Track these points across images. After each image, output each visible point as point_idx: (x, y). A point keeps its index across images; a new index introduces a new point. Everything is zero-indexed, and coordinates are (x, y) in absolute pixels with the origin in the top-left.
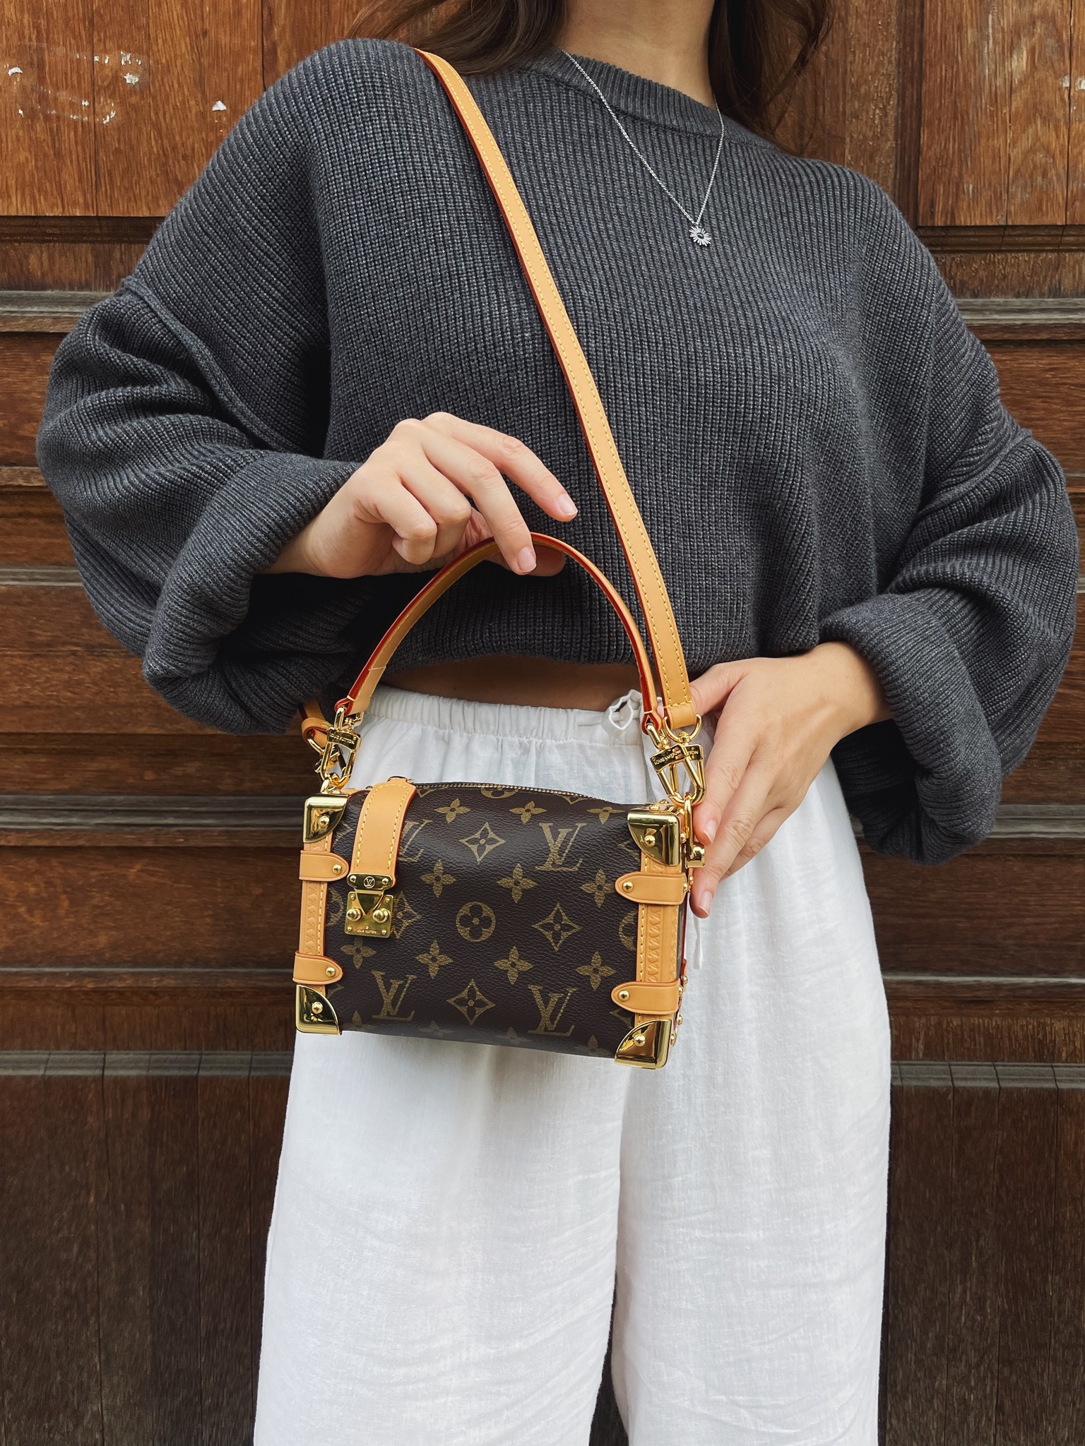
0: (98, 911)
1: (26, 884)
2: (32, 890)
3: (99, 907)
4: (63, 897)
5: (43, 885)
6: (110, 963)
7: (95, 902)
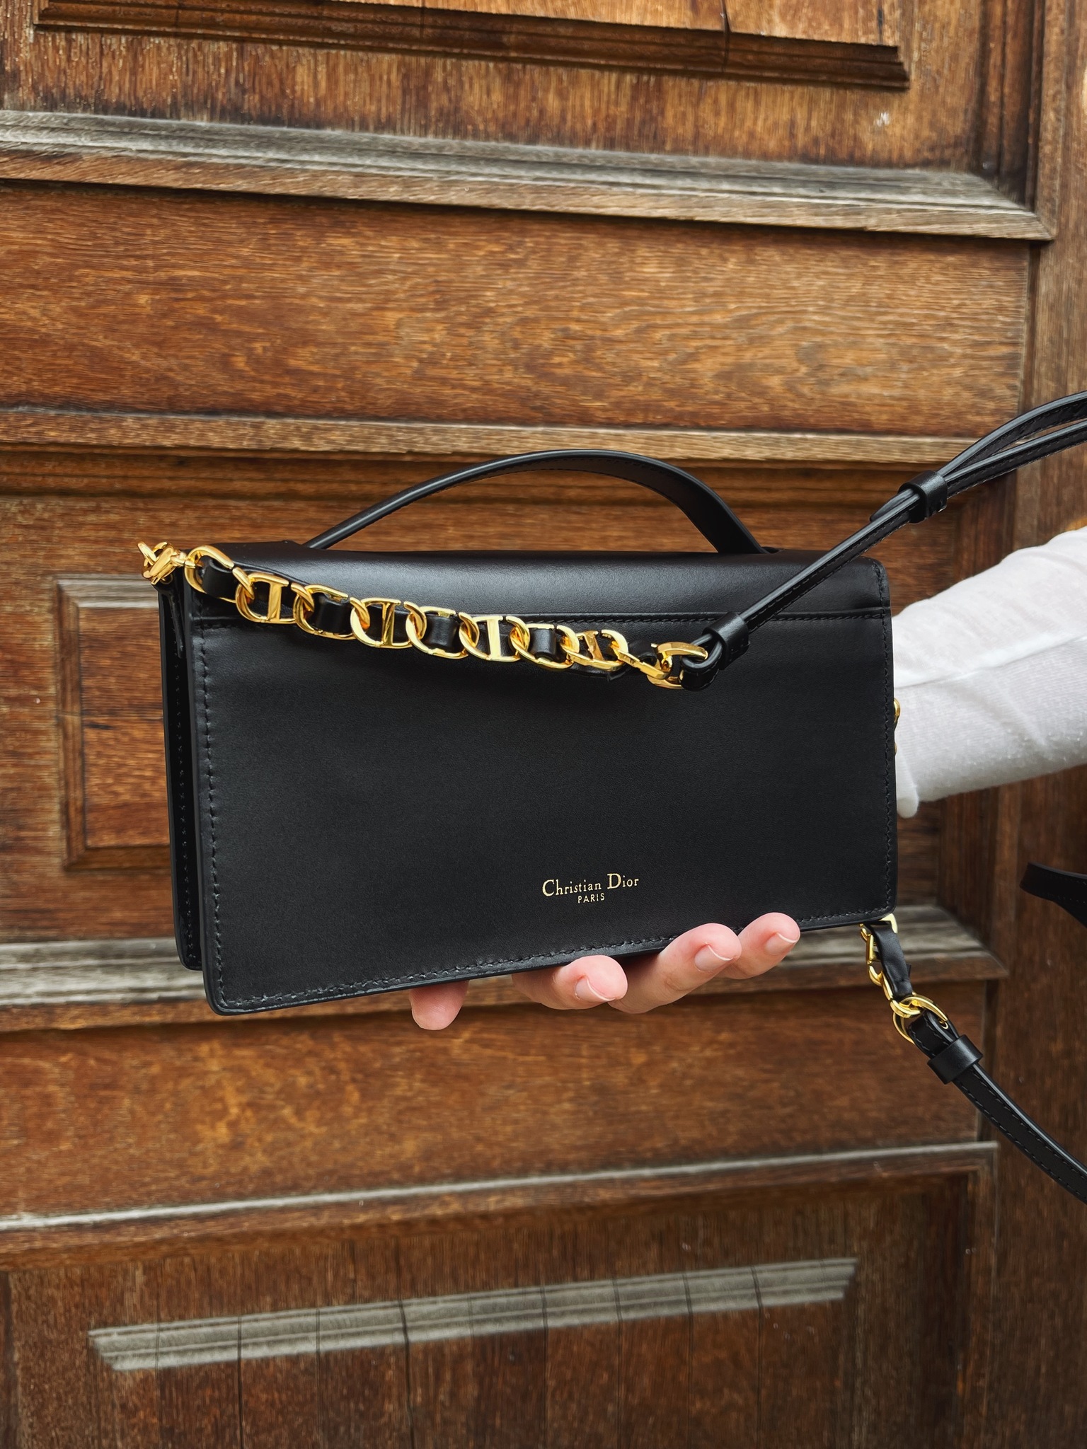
0: (403, 1105)
1: (293, 1071)
2: (303, 1081)
3: (405, 1099)
4: (350, 1088)
5: (317, 1071)
6: (422, 1180)
7: (399, 1092)
